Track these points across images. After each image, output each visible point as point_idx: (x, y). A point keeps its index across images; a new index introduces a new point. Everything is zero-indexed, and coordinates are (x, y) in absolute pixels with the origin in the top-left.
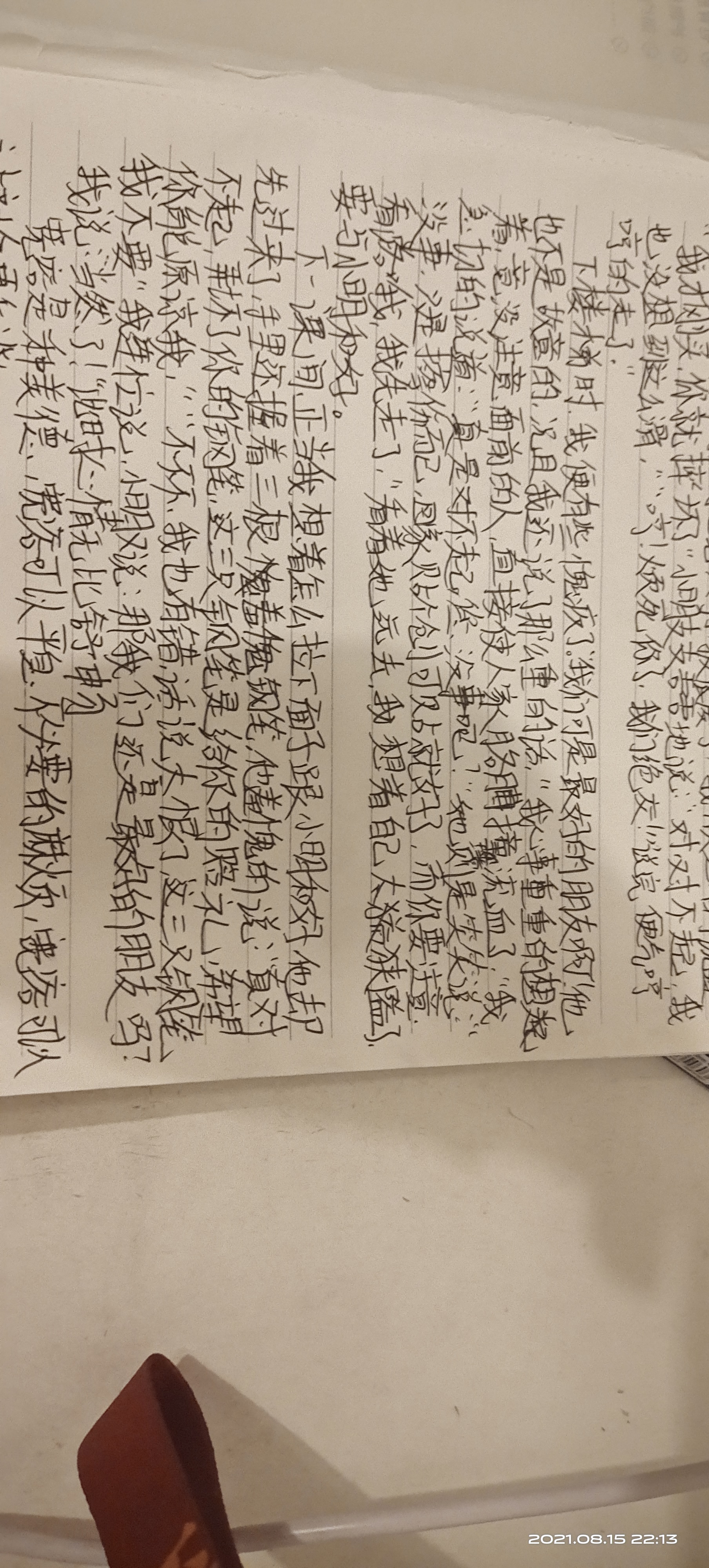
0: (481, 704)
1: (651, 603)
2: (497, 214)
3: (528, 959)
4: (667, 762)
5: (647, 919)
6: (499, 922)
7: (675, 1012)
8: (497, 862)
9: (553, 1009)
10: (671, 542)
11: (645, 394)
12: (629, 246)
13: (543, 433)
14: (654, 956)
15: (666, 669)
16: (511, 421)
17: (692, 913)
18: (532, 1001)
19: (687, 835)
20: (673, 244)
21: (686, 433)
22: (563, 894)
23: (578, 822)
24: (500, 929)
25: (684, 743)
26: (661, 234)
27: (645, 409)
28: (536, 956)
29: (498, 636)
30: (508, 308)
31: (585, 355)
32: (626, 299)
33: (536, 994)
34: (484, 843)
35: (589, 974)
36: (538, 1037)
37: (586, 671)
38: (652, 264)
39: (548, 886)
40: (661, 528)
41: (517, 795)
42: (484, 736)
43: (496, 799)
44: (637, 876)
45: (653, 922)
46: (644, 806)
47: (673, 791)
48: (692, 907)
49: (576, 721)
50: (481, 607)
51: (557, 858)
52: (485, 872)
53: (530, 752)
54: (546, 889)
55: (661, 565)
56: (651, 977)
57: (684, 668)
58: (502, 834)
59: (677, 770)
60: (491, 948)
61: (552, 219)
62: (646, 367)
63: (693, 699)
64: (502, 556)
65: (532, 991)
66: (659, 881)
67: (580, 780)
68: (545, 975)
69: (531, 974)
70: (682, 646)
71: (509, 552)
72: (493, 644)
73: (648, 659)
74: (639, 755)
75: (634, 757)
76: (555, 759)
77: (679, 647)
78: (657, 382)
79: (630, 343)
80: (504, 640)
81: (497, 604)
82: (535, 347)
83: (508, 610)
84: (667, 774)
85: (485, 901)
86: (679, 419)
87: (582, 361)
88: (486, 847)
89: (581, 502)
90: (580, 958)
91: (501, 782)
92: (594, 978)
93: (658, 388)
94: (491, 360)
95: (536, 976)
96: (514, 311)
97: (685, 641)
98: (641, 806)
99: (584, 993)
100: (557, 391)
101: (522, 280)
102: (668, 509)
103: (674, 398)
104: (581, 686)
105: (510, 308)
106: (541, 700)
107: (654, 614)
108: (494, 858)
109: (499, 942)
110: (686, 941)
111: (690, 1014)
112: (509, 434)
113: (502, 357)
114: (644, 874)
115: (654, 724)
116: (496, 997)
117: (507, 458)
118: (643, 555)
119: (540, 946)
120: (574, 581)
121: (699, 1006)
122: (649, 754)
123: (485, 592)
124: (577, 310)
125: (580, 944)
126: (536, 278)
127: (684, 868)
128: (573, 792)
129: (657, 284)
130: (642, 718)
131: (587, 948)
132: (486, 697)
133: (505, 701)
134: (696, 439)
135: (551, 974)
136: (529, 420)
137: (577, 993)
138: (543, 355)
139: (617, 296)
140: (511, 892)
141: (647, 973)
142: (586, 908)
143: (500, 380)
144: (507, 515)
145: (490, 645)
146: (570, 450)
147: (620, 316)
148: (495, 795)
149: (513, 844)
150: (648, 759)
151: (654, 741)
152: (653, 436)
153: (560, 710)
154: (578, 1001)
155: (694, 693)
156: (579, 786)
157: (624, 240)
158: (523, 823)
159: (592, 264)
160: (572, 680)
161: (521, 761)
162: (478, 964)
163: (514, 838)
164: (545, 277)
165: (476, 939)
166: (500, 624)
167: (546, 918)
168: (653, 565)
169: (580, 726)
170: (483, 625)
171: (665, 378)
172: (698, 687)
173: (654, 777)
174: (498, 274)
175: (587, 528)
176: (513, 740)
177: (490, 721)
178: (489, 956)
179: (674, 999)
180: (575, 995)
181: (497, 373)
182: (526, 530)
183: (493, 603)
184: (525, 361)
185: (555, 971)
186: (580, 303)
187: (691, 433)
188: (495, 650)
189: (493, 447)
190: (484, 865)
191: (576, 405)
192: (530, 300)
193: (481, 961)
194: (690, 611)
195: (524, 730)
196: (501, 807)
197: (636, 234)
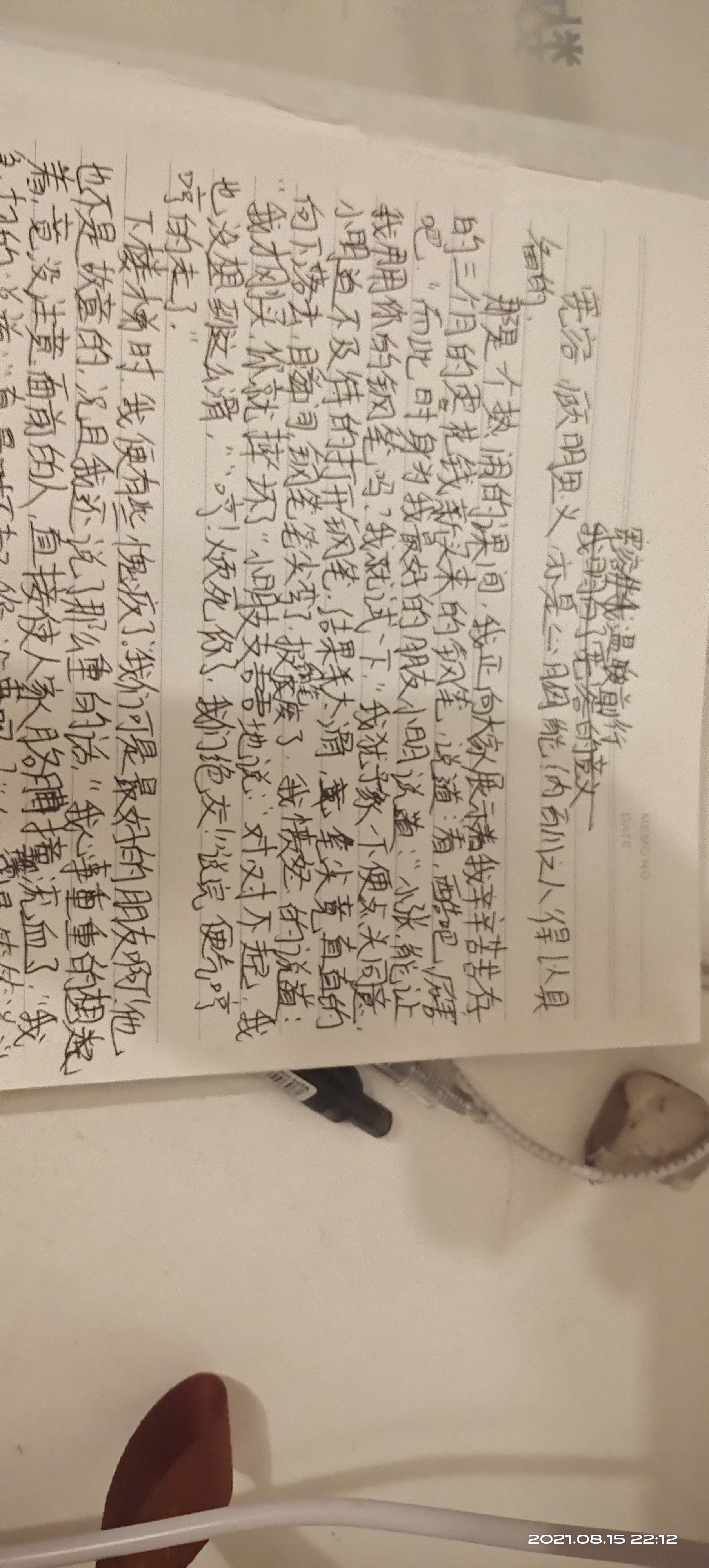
0: (19, 697)
1: (220, 589)
2: (32, 160)
3: (73, 975)
4: (240, 761)
5: (213, 929)
6: (40, 935)
7: (244, 1027)
8: (37, 870)
9: (101, 1028)
10: (243, 526)
11: (210, 362)
12: (191, 200)
13: (90, 402)
14: (222, 968)
15: (238, 662)
16: (53, 388)
17: (267, 922)
18: (77, 1020)
19: (263, 839)
20: (242, 201)
21: (260, 407)
22: (116, 904)
23: (134, 827)
24: (41, 943)
25: (259, 741)
26: (228, 188)
27: (211, 379)
28: (82, 971)
29: (39, 623)
30: (47, 265)
31: (140, 318)
32: (187, 259)
33: (81, 1012)
34: (21, 850)
35: (146, 990)
36: (82, 1059)
37: (144, 663)
38: (219, 221)
39: (98, 895)
40: (232, 509)
41: (62, 797)
42: (23, 732)
43: (37, 802)
44: (203, 884)
45: (222, 932)
46: (213, 808)
47: (246, 792)
48: (267, 915)
49: (133, 718)
50: (19, 591)
51: (110, 866)
52: (23, 882)
53: (77, 751)
54: (96, 899)
55: (231, 550)
56: (217, 991)
57: (260, 661)
58: (43, 840)
59: (251, 770)
60: (29, 964)
61: (97, 168)
62: (212, 333)
63: (270, 694)
64: (43, 535)
65: (77, 1009)
66: (229, 888)
67: (138, 781)
68: (93, 992)
69: (77, 991)
70: (257, 637)
71: (52, 531)
72: (34, 632)
73: (217, 651)
74: (207, 754)
75: (201, 756)
76: (108, 758)
77: (254, 639)
78: (225, 351)
79: (193, 307)
80: (47, 628)
81: (38, 589)
82: (80, 308)
83: (52, 594)
84: (239, 774)
85: (22, 913)
86: (251, 391)
87: (136, 325)
88: (24, 854)
89: (138, 479)
90: (134, 973)
91: (42, 783)
92: (150, 993)
93: (226, 357)
94: (28, 319)
95: (82, 993)
96: (55, 268)
97: (261, 632)
98: (209, 809)
99: (138, 1009)
100: (107, 356)
101: (63, 233)
102: (239, 489)
103: (246, 369)
104: (139, 679)
105: (51, 265)
106: (92, 694)
107: (225, 602)
108: (33, 865)
109: (38, 956)
110: (260, 952)
111: (261, 1029)
112: (50, 402)
113: (41, 318)
114: (211, 881)
115: (225, 721)
116: (33, 1016)
117: (48, 428)
118: (210, 539)
119: (87, 961)
120: (130, 565)
121: (273, 1021)
122: (219, 753)
123: (24, 574)
124: (129, 269)
125: (135, 957)
126: (81, 232)
127: (259, 874)
128: (128, 794)
129: (224, 243)
130: (212, 715)
131: (143, 962)
132: (25, 690)
133: (49, 696)
134: (273, 415)
135: (100, 991)
136: (74, 387)
137: (130, 1010)
138: (89, 317)
139: (177, 256)
140: (54, 902)
141: (213, 986)
142: (142, 919)
143: (39, 343)
144: (49, 491)
145: (29, 633)
146: (123, 422)
147: (181, 277)
148: (35, 797)
149: (56, 850)
150: (218, 758)
151: (224, 739)
152: (221, 409)
153: (114, 705)
154: (131, 1019)
155: (270, 688)
156: (135, 787)
157: (184, 194)
158: (69, 827)
159: (147, 218)
160: (128, 672)
161: (67, 760)
162: (13, 981)
163: (58, 843)
164: (92, 232)
165: (10, 954)
166: (43, 611)
167: (95, 930)
168: (223, 550)
169: (138, 722)
170: (20, 609)
171: (234, 346)
172: (275, 682)
173: (224, 777)
174: (35, 227)
175: (144, 507)
176: (57, 736)
177: (28, 717)
178: (26, 972)
179: (244, 1013)
180: (128, 1013)
181: (35, 336)
182: (72, 507)
183: (34, 585)
184: (68, 323)
185: (106, 987)
186: (133, 262)
187: (265, 408)
188: (36, 639)
189: (31, 416)
190: (21, 874)
191: (131, 373)
192: (74, 256)
193: (15, 978)
194: (265, 600)
195: (71, 726)
196: (42, 811)
197: (199, 189)
